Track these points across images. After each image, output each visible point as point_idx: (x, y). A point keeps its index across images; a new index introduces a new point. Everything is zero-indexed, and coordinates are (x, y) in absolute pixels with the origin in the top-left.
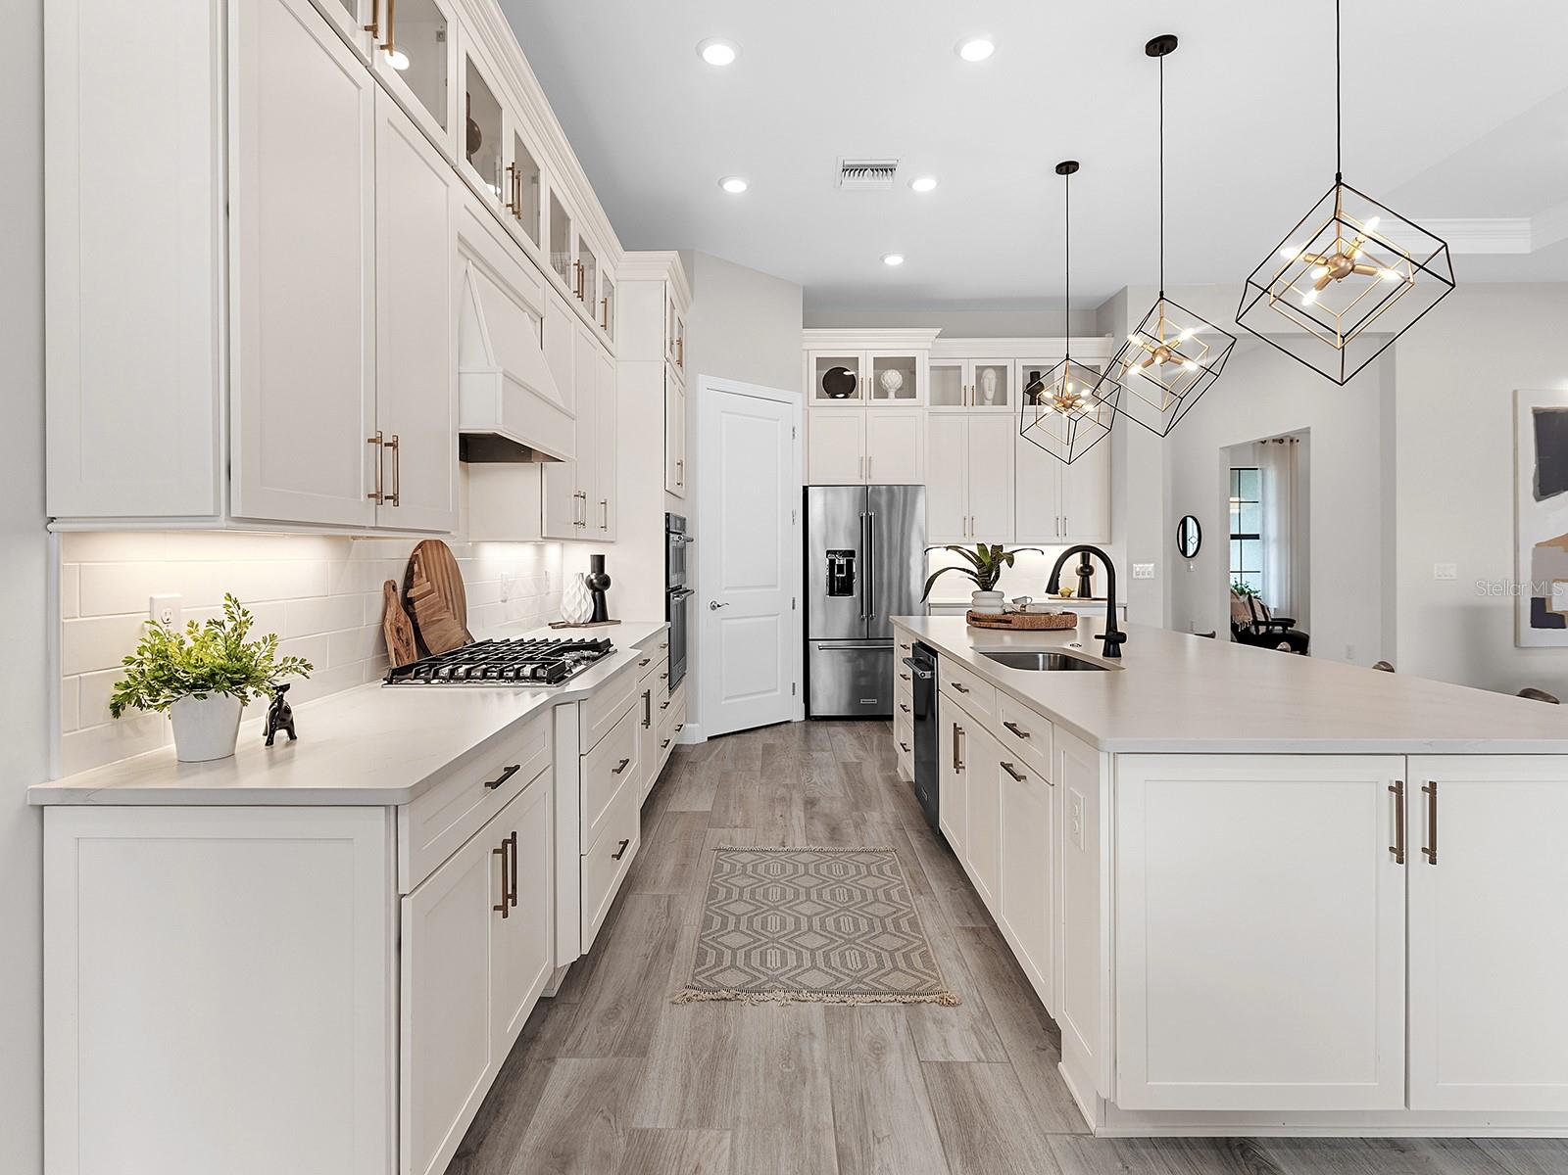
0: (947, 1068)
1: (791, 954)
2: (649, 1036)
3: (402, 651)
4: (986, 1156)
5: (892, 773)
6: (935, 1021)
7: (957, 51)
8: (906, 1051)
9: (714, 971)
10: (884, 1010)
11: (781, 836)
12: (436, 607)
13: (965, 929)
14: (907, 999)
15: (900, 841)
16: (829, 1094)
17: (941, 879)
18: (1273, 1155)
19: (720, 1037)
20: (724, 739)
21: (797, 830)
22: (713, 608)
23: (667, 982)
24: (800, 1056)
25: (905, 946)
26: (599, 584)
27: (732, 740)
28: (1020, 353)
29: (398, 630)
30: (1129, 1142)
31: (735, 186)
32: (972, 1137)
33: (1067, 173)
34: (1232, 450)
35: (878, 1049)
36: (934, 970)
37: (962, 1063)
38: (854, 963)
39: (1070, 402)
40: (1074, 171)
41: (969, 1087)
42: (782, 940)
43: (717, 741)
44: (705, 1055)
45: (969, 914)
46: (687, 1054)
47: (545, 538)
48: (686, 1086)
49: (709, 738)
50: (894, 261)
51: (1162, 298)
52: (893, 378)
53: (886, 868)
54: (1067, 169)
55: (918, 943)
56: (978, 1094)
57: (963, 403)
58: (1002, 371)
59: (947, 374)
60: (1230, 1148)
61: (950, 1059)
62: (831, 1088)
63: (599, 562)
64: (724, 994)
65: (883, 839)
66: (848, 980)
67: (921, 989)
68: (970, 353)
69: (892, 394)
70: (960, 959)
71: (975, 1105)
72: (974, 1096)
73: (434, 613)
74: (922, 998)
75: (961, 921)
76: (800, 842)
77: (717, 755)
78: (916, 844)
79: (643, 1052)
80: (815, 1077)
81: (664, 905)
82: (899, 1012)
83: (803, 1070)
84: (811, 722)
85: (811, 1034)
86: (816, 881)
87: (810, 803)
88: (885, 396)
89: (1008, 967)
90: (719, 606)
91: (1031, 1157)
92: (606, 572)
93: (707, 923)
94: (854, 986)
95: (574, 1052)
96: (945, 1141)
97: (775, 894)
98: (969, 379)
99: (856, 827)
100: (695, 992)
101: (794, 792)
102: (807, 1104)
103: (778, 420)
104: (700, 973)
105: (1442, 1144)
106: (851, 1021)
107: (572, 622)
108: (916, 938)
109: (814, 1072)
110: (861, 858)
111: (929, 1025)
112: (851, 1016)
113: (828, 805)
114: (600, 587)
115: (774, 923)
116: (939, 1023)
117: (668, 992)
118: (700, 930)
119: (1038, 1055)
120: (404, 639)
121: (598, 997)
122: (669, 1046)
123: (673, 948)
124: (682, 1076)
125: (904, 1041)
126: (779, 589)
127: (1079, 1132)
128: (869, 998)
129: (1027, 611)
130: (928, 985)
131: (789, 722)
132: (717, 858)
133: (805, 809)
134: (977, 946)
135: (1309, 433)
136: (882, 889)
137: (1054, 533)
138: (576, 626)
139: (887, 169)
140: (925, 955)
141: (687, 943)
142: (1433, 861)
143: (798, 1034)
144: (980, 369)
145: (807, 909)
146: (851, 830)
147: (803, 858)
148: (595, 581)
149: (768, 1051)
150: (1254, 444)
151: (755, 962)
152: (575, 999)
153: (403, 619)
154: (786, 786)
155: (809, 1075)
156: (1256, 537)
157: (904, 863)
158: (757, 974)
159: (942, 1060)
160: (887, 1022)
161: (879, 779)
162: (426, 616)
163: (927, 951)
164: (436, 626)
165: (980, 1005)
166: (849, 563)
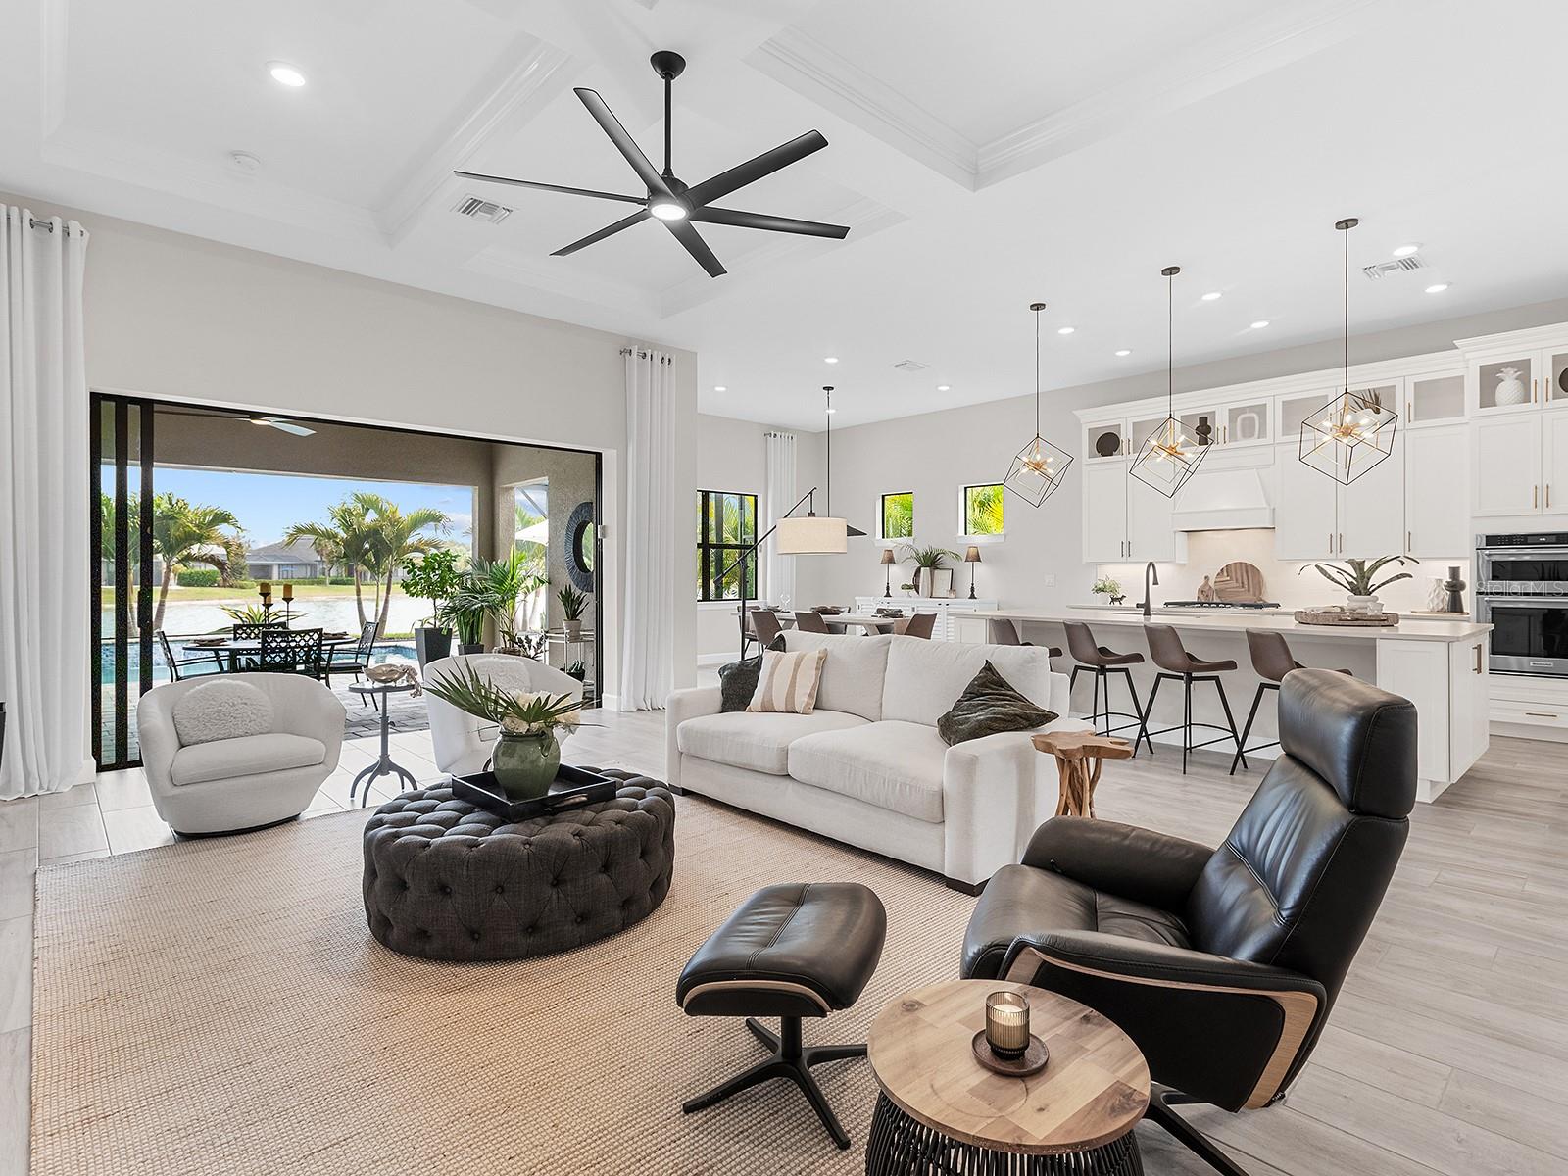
92: (1462, 579)
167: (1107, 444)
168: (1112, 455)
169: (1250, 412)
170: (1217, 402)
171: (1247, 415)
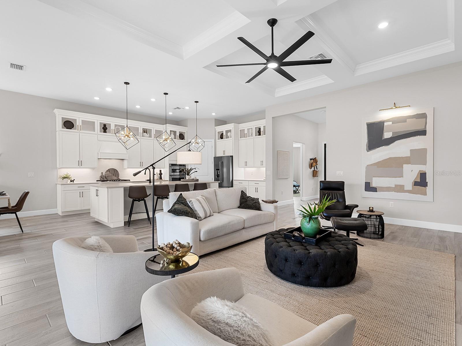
52: (230, 134)
57: (245, 137)
68: (246, 126)
98: (246, 132)
126: (209, 176)
137: (260, 164)
144: (248, 129)
167: (69, 125)
168: (71, 129)
169: (119, 126)
170: (112, 122)
171: (118, 127)
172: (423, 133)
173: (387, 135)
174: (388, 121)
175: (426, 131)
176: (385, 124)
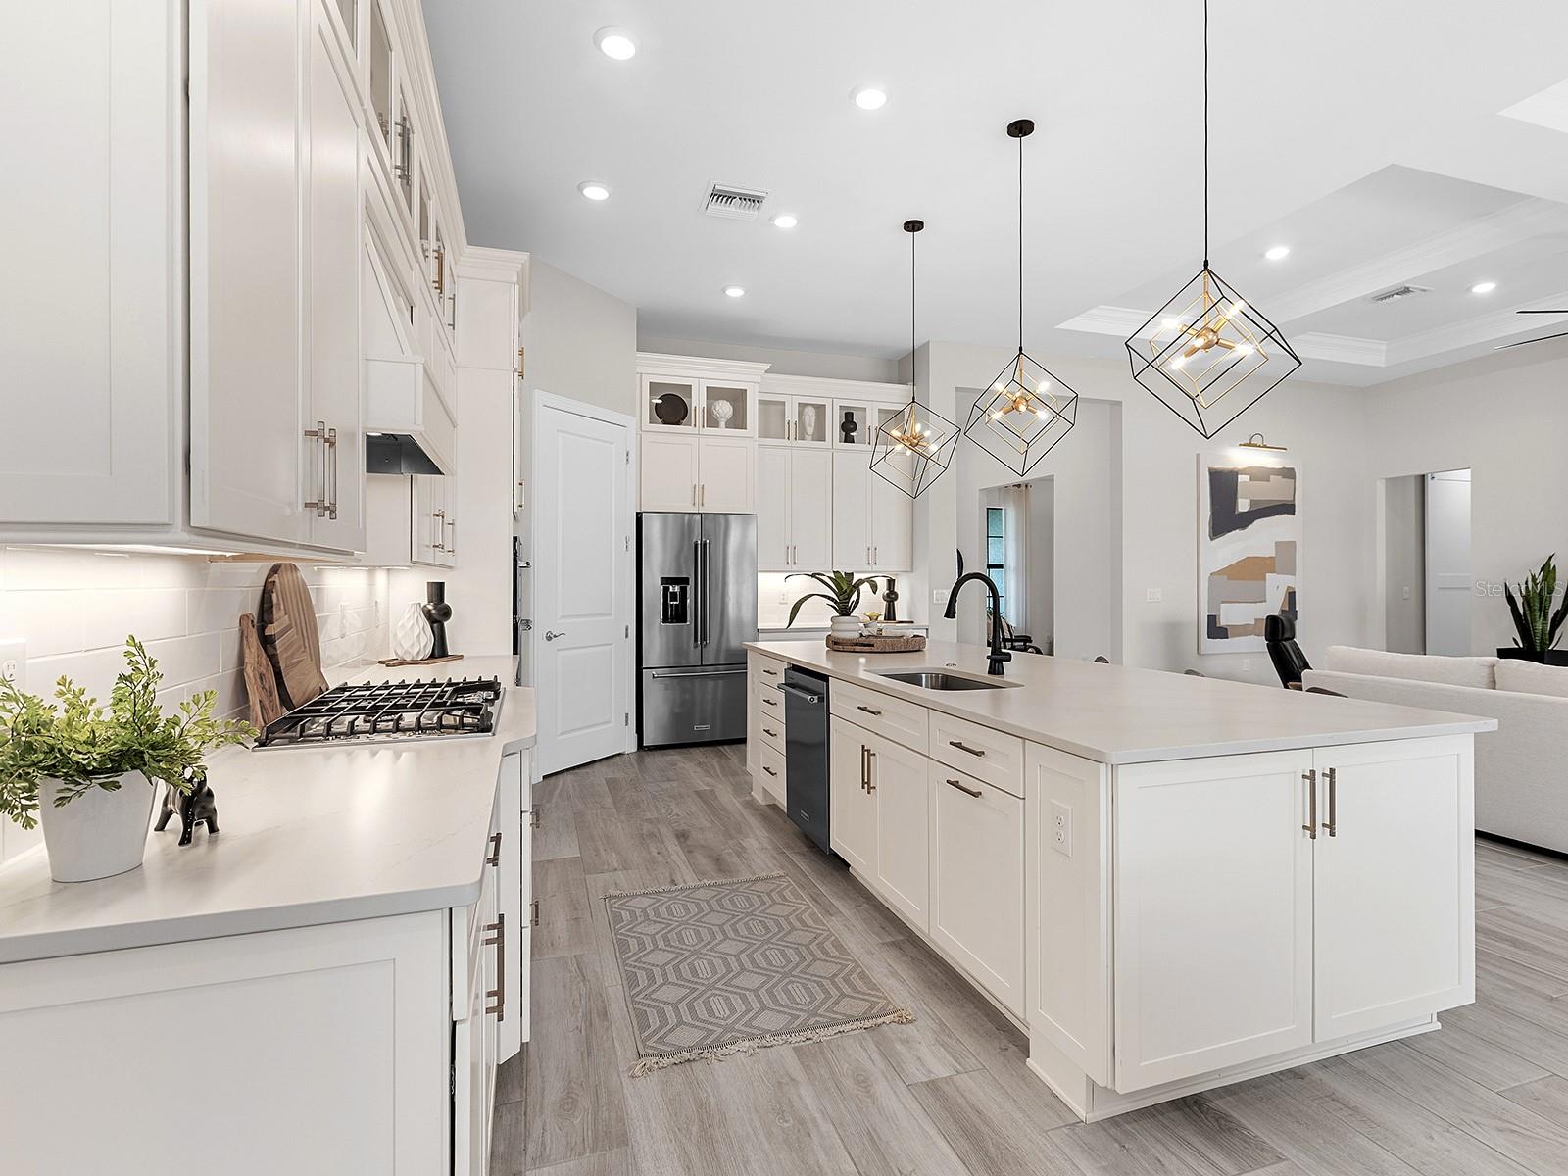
0: (933, 1086)
1: (735, 999)
2: (621, 1120)
3: (266, 703)
4: (1008, 1167)
5: (748, 798)
6: (902, 1041)
7: (852, 95)
8: (889, 1077)
9: (663, 1032)
10: (851, 1040)
11: (668, 875)
12: (294, 647)
13: (883, 944)
14: (868, 1024)
15: (786, 864)
16: (839, 1141)
17: (842, 898)
18: (1220, 1104)
19: (702, 1106)
20: (560, 776)
21: (683, 868)
22: (549, 639)
23: (616, 1054)
24: (792, 1107)
25: (841, 970)
26: (438, 614)
27: (569, 777)
28: (837, 394)
29: (261, 676)
30: (1114, 1121)
31: (596, 193)
32: (988, 1151)
33: (914, 230)
34: (987, 491)
35: (863, 1082)
36: (878, 990)
37: (945, 1078)
38: (801, 997)
39: (916, 441)
40: (919, 230)
41: (961, 1100)
42: (719, 985)
43: (552, 780)
44: (695, 1129)
45: (883, 928)
46: (675, 1132)
47: (415, 562)
48: (687, 1167)
49: (544, 777)
50: (735, 293)
51: (1021, 353)
52: (724, 409)
53: (787, 893)
54: (914, 227)
55: (852, 965)
56: (973, 1107)
57: (786, 437)
58: (820, 409)
59: (772, 408)
60: (1188, 1107)
61: (933, 1077)
62: (838, 1133)
63: (438, 591)
64: (686, 1055)
65: (771, 865)
66: (803, 1016)
67: (875, 1011)
68: (795, 390)
69: (723, 424)
70: (894, 974)
71: (974, 1118)
72: (970, 1110)
73: (293, 654)
74: (880, 1021)
75: (880, 938)
76: (688, 878)
77: (560, 794)
78: (804, 867)
79: (624, 1140)
80: (817, 1126)
81: (574, 968)
82: (865, 1039)
83: (802, 1122)
84: (644, 753)
85: (792, 1080)
86: (726, 917)
87: (682, 836)
88: (717, 425)
89: (939, 974)
90: (555, 636)
91: (1044, 1156)
92: (446, 602)
93: (631, 981)
94: (812, 1021)
95: (541, 1160)
96: (966, 1162)
97: (690, 937)
98: (791, 415)
99: (738, 856)
100: (654, 1060)
101: (659, 826)
102: (822, 1158)
103: (612, 443)
104: (649, 1037)
105: (1324, 1064)
106: (825, 1059)
107: (408, 659)
108: (847, 960)
109: (814, 1120)
110: (759, 886)
111: (899, 1047)
112: (822, 1052)
113: (701, 837)
114: (438, 618)
115: (702, 967)
116: (906, 1042)
117: (623, 1068)
118: (626, 988)
119: (1005, 1055)
120: (267, 687)
121: (543, 1089)
122: (649, 1127)
123: (605, 1014)
124: (679, 1158)
125: (883, 1067)
126: (613, 617)
127: (1071, 1122)
128: (832, 1031)
129: (884, 634)
130: (879, 1006)
131: (619, 754)
132: (611, 907)
133: (680, 843)
134: (904, 958)
135: (1053, 480)
136: (793, 916)
137: (865, 561)
138: (415, 663)
139: (755, 200)
140: (863, 976)
141: (617, 1008)
142: (1332, 834)
143: (780, 1083)
144: (802, 406)
145: (729, 947)
146: (735, 859)
147: (701, 893)
148: (433, 611)
149: (758, 1109)
150: (999, 489)
151: (702, 1014)
152: (517, 1096)
153: (264, 662)
154: (650, 821)
155: (810, 1125)
156: (1001, 567)
157: (802, 887)
158: (712, 1027)
159: (925, 1079)
160: (857, 1051)
161: (738, 804)
162: (287, 658)
163: (863, 971)
164: (296, 670)
165: (934, 1017)
166: (684, 591)
172: (1288, 508)
173: (1243, 505)
174: (1244, 472)
175: (1294, 505)
176: (1241, 478)
